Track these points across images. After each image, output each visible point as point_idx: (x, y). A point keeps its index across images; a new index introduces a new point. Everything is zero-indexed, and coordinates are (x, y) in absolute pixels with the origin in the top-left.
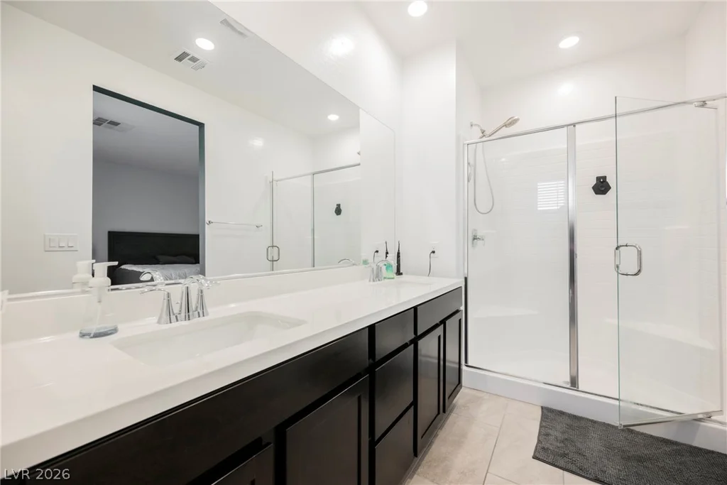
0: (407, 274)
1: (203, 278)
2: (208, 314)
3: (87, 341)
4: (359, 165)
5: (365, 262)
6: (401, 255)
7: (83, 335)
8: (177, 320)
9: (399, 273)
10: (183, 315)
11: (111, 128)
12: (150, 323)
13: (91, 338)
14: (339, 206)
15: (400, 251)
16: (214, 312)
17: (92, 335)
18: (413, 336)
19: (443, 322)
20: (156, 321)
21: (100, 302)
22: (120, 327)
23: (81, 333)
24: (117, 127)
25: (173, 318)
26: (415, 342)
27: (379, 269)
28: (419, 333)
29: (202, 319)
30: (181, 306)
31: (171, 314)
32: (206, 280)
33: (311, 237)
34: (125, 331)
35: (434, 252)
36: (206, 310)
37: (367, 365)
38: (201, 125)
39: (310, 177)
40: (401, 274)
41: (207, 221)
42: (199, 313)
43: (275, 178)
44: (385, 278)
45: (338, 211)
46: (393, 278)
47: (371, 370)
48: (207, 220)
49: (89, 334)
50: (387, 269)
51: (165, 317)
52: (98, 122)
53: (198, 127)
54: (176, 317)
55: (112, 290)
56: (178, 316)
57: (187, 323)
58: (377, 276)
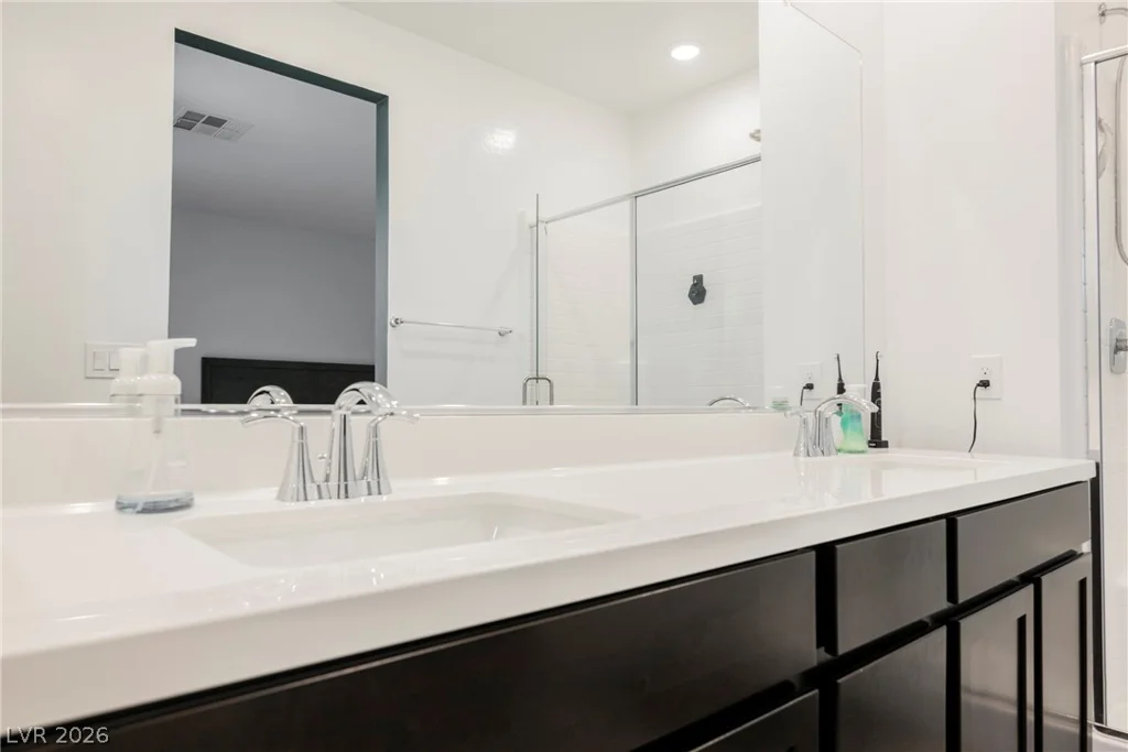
0: (900, 445)
1: (381, 391)
2: (390, 492)
3: (131, 518)
4: (757, 159)
5: (780, 406)
6: (883, 391)
7: (121, 507)
8: (320, 497)
9: (877, 441)
10: (333, 483)
11: (208, 133)
12: (262, 498)
13: (138, 512)
14: (699, 280)
15: (881, 381)
16: (402, 488)
17: (139, 508)
18: (944, 605)
19: (1033, 578)
20: (275, 495)
21: (157, 432)
22: (198, 500)
23: (118, 503)
24: (219, 131)
25: (312, 490)
26: (950, 619)
27: (822, 422)
28: (963, 597)
29: (375, 498)
30: (330, 465)
31: (308, 484)
32: (389, 397)
33: (627, 361)
34: (207, 506)
35: (985, 384)
36: (386, 479)
37: (815, 663)
38: (380, 100)
39: (627, 204)
40: (885, 445)
41: (391, 319)
42: (369, 483)
43: (544, 215)
44: (839, 451)
45: (698, 293)
46: (862, 452)
47: (825, 677)
48: (392, 315)
49: (133, 506)
50: (844, 424)
51: (294, 483)
52: (186, 122)
53: (375, 105)
54: (319, 486)
55: (185, 412)
56: (323, 486)
57: (342, 502)
58: (818, 443)
